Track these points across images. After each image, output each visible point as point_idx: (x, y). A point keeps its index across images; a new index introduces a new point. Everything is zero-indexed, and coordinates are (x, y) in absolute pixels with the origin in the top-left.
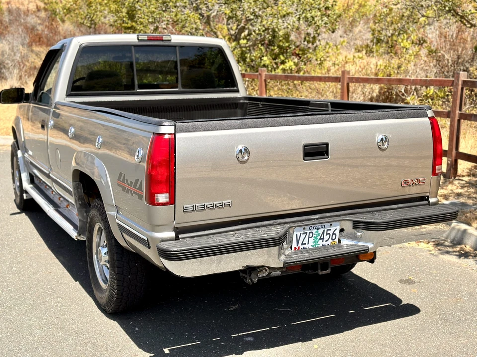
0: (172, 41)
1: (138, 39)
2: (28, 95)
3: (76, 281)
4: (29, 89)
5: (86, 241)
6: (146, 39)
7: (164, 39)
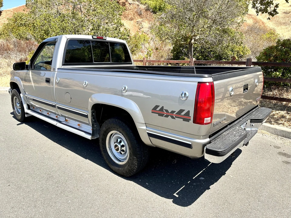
0: (107, 40)
1: (93, 38)
2: (27, 66)
3: (86, 159)
4: (28, 63)
5: (98, 139)
6: (96, 38)
7: (104, 38)
